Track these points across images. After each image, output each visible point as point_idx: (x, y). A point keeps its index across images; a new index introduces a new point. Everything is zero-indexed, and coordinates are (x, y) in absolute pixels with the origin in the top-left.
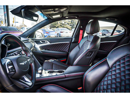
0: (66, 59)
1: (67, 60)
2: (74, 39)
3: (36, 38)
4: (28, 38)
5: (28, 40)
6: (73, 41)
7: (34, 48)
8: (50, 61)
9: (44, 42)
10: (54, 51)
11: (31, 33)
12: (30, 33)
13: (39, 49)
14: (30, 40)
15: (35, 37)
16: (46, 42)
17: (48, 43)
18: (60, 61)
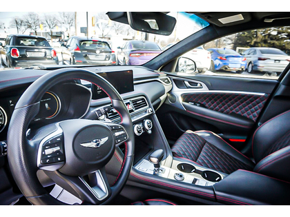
0: (245, 137)
2: (282, 87)
3: (178, 74)
4: (161, 70)
5: (157, 77)
6: (279, 93)
7: (169, 95)
9: (193, 84)
10: (217, 110)
11: (166, 60)
12: (163, 61)
13: (180, 100)
14: (163, 75)
15: (177, 70)
16: (199, 85)
17: (205, 90)
18: (227, 140)
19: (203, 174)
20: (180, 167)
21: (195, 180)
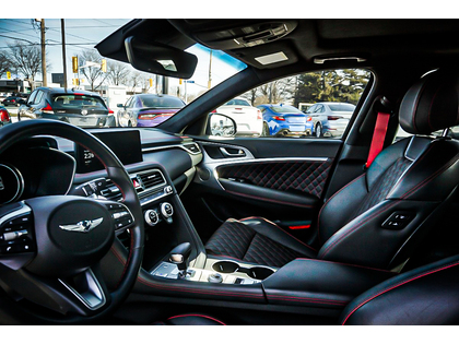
0: (310, 222)
1: (313, 225)
2: (347, 148)
3: (211, 137)
4: (184, 133)
5: (179, 143)
6: (345, 155)
7: (198, 169)
8: (246, 223)
9: (233, 152)
10: (269, 187)
11: (191, 117)
12: (187, 120)
13: (216, 175)
14: (187, 141)
15: (209, 132)
16: (240, 152)
17: (249, 158)
18: (286, 228)
19: (250, 272)
20: (216, 266)
21: (239, 280)
